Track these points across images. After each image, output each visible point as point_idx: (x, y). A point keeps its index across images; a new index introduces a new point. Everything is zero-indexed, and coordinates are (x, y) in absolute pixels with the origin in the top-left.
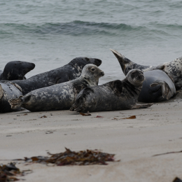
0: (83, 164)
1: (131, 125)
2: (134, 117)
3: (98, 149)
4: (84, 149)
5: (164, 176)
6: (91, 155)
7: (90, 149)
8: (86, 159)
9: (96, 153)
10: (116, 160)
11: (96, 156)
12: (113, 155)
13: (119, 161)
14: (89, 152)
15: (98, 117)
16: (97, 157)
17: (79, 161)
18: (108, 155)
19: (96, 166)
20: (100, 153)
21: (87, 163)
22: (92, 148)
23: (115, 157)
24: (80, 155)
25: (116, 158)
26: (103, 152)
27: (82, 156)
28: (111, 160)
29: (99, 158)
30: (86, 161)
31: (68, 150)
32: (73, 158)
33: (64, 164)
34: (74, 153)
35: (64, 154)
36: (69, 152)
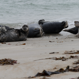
0: (3, 65)
1: (24, 48)
2: (25, 44)
3: (10, 58)
4: (4, 58)
5: (39, 69)
6: (6, 61)
7: (6, 58)
8: (5, 62)
9: (9, 60)
10: (18, 63)
11: (9, 61)
12: (16, 61)
13: (19, 63)
14: (6, 60)
15: (9, 44)
16: (9, 62)
17: (1, 63)
18: (14, 61)
19: (9, 66)
20: (10, 60)
21: (5, 64)
22: (7, 58)
23: (17, 61)
24: (2, 61)
25: (18, 62)
26: (12, 59)
27: (3, 61)
28: (15, 63)
29: (10, 62)
30: (5, 63)
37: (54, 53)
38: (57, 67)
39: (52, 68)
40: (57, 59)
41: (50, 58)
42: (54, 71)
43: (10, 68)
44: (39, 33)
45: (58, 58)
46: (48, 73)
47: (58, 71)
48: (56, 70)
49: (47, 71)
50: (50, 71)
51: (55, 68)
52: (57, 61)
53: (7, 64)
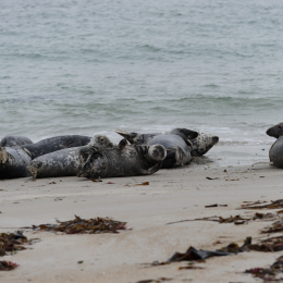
0: (94, 232)
1: (144, 192)
2: (147, 184)
3: (109, 216)
4: (95, 217)
5: (178, 245)
6: (101, 223)
7: (100, 217)
8: (97, 227)
9: (107, 221)
10: (128, 228)
11: (107, 224)
12: (125, 223)
13: (131, 229)
14: (100, 220)
15: (109, 183)
16: (108, 226)
17: (89, 229)
18: (120, 223)
19: (107, 234)
20: (111, 221)
21: (98, 231)
22: (103, 216)
24: (90, 223)
25: (128, 226)
26: (115, 219)
27: (93, 224)
28: (123, 228)
29: (110, 226)
30: (96, 229)
31: (78, 218)
32: (83, 226)
33: (74, 232)
34: (84, 221)
35: (74, 222)
36: (78, 220)
37: (216, 206)
38: (222, 240)
39: (211, 243)
40: (222, 221)
41: (205, 219)
42: (214, 249)
43: (108, 240)
45: (224, 217)
46: (199, 253)
47: (224, 248)
48: (219, 247)
49: (198, 249)
50: (205, 249)
51: (218, 243)
52: (224, 224)
53: (102, 230)
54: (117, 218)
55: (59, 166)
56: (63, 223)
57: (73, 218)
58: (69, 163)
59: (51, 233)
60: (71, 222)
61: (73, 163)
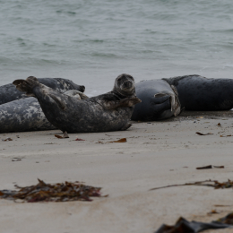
0: (61, 200)
1: (121, 150)
2: (124, 140)
3: (80, 181)
4: (62, 181)
5: (164, 215)
6: (70, 189)
7: (69, 181)
8: (65, 193)
9: (78, 187)
10: (103, 195)
11: (77, 190)
12: (99, 189)
13: (106, 196)
14: (69, 185)
15: (77, 140)
16: (79, 192)
17: (55, 196)
18: (93, 188)
19: (77, 203)
20: (82, 186)
21: (66, 199)
22: (72, 180)
23: (101, 191)
24: (56, 189)
25: (103, 193)
26: (86, 184)
27: (60, 190)
28: (97, 195)
29: (82, 193)
30: (64, 196)
31: (41, 182)
32: (48, 193)
33: (37, 199)
34: (49, 186)
35: (37, 187)
36: (42, 184)
37: (210, 167)
38: (218, 209)
39: (205, 213)
40: (218, 186)
41: (197, 183)
42: (209, 220)
43: (79, 209)
44: (169, 107)
45: (221, 181)
46: (192, 225)
47: (221, 220)
48: (215, 218)
49: (190, 220)
50: (198, 220)
51: (214, 212)
52: (220, 190)
53: (71, 197)
54: (89, 183)
55: (16, 119)
56: (23, 189)
57: (36, 183)
58: (30, 115)
59: (9, 202)
60: (33, 188)
61: (35, 116)
